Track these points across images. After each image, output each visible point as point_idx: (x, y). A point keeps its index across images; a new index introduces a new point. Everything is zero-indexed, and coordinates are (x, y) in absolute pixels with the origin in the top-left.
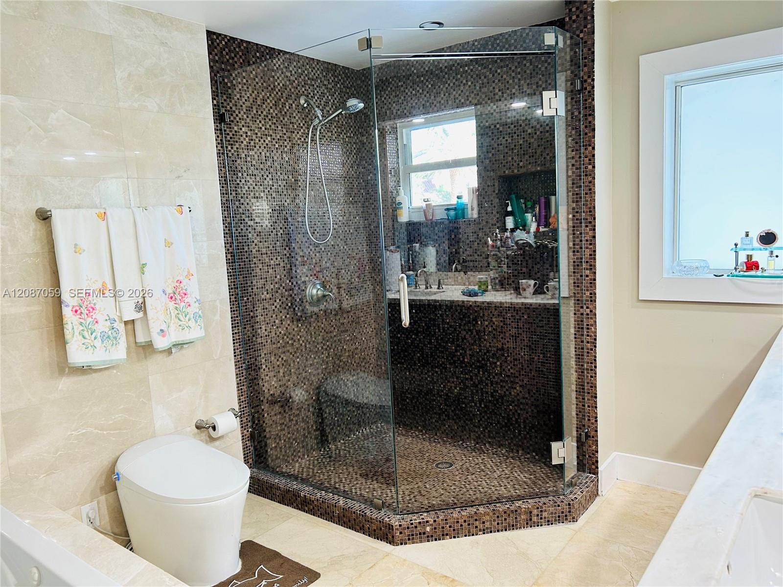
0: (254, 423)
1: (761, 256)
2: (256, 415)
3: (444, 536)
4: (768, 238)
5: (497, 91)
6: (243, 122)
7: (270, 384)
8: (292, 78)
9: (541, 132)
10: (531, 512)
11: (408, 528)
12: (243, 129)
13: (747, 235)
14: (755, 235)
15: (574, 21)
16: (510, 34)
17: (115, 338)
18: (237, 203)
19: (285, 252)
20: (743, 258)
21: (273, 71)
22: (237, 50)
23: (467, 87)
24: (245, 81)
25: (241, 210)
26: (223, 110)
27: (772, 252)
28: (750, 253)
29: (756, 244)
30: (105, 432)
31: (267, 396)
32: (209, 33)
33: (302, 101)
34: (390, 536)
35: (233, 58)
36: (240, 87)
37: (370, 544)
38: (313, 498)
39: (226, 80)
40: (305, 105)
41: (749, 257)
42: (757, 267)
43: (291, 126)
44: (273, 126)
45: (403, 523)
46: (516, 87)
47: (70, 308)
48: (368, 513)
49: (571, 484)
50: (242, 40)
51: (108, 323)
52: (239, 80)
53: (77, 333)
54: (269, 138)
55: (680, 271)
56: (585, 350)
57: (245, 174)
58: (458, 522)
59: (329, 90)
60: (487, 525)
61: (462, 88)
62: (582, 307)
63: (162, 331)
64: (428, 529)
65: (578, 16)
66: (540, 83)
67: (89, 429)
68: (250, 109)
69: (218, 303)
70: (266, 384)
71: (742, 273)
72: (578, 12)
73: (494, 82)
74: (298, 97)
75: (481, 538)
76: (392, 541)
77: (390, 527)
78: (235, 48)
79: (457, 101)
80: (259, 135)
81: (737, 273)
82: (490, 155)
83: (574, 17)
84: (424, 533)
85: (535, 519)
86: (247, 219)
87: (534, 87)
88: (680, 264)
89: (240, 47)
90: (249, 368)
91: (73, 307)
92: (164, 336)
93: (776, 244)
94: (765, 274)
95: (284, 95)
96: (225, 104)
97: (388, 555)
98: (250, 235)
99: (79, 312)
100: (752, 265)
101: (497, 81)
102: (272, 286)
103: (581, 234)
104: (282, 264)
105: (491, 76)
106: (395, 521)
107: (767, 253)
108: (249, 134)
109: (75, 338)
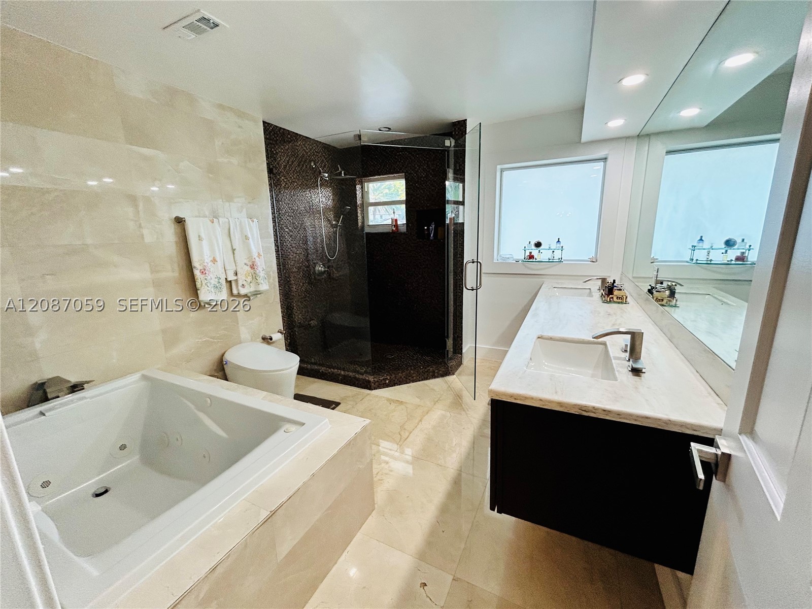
0: (291, 337)
1: (535, 252)
2: (292, 333)
3: (394, 385)
4: (538, 245)
5: (416, 166)
6: (282, 174)
7: (298, 317)
8: (307, 151)
9: (438, 189)
10: (434, 372)
11: (378, 381)
12: (282, 178)
13: (530, 243)
14: (533, 243)
15: (457, 135)
16: (423, 137)
17: (220, 288)
18: (280, 219)
19: (304, 246)
20: (528, 254)
21: (297, 146)
22: (278, 132)
23: (401, 163)
24: (282, 151)
25: (281, 222)
26: (271, 167)
27: (539, 251)
28: (531, 251)
29: (533, 247)
30: (216, 341)
31: (297, 323)
32: (264, 122)
33: (312, 164)
34: (369, 386)
35: (276, 137)
36: (280, 153)
37: (361, 391)
38: (327, 372)
39: (273, 150)
40: (314, 166)
41: (531, 253)
42: (533, 258)
43: (307, 177)
44: (298, 177)
45: (375, 379)
46: (426, 165)
47: (199, 271)
48: (357, 376)
49: (451, 359)
50: (281, 128)
51: (217, 280)
52: (280, 150)
53: (204, 284)
54: (296, 184)
55: (501, 259)
56: (458, 296)
57: (283, 203)
58: (401, 378)
59: (326, 159)
60: (415, 378)
61: (398, 163)
62: (457, 276)
63: (243, 285)
64: (387, 381)
65: (459, 133)
66: (438, 164)
67: (207, 339)
68: (285, 167)
69: (271, 273)
70: (296, 317)
71: (527, 260)
72: (459, 131)
73: (415, 161)
74: (310, 161)
75: (412, 384)
76: (370, 389)
77: (369, 382)
78: (277, 132)
79: (396, 170)
80: (290, 181)
81: (525, 260)
82: (413, 199)
83: (457, 133)
84: (385, 384)
85: (436, 374)
86: (285, 228)
87: (435, 166)
88: (500, 256)
89: (279, 132)
90: (287, 308)
91: (201, 270)
92: (244, 288)
93: (542, 247)
94: (536, 261)
95: (303, 160)
96: (273, 163)
97: (368, 394)
98: (287, 237)
99: (204, 273)
100: (531, 257)
101: (416, 161)
102: (298, 265)
103: (457, 240)
104: (303, 253)
105: (413, 158)
106: (371, 379)
107: (538, 251)
108: (285, 180)
109: (203, 287)
